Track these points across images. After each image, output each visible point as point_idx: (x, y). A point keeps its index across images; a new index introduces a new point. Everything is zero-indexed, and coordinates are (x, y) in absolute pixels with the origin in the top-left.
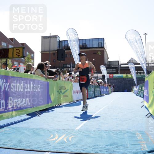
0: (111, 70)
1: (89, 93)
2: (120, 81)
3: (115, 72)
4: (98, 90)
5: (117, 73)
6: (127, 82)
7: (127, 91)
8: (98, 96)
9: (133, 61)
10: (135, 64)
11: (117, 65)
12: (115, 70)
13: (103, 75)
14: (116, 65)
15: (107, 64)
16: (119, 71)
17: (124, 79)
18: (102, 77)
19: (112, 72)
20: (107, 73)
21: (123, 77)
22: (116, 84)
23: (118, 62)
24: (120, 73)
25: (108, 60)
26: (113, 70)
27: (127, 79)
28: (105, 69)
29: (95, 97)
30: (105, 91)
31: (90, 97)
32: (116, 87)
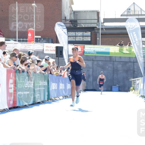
0: (80, 34)
1: (19, 93)
2: (100, 63)
3: (89, 39)
4: (44, 86)
5: (94, 42)
6: (120, 66)
7: (119, 91)
8: (43, 102)
9: (137, 13)
10: (140, 20)
11: (96, 21)
12: (89, 33)
13: (57, 48)
14: (93, 21)
15: (68, 18)
16: (99, 39)
17: (111, 57)
18: (54, 52)
19: (81, 39)
20: (70, 42)
21: (108, 53)
22: (91, 70)
23: (98, 13)
24: (103, 44)
25: (71, 7)
26: (86, 34)
27: (120, 57)
28: (66, 30)
29: (35, 104)
30: (61, 88)
31: (21, 105)
32: (91, 79)
